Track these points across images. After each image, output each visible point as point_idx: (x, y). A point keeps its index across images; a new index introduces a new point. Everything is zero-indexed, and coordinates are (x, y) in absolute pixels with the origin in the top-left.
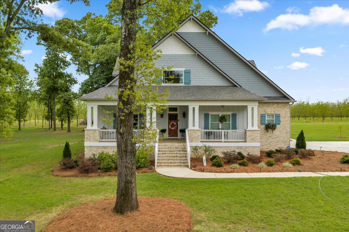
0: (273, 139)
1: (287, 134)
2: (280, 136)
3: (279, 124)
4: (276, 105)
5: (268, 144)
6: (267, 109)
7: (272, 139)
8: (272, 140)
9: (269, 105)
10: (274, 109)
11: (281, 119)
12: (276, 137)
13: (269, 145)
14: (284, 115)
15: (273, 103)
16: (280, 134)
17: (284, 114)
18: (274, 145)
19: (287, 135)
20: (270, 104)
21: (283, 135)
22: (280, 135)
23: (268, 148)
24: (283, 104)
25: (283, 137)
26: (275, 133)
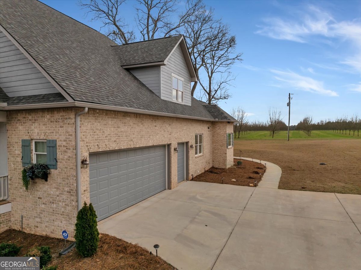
0: (46, 204)
1: (72, 195)
2: (58, 198)
3: (55, 167)
4: (48, 116)
5: (36, 215)
6: (33, 127)
7: (44, 204)
8: (43, 206)
9: (36, 118)
10: (44, 128)
11: (59, 156)
12: (51, 200)
13: (38, 220)
14: (64, 143)
15: (43, 110)
16: (58, 193)
17: (65, 141)
18: (47, 219)
19: (72, 198)
20: (38, 115)
21: (64, 197)
22: (58, 196)
23: (37, 227)
24: (61, 114)
25: (64, 204)
26: (49, 190)
